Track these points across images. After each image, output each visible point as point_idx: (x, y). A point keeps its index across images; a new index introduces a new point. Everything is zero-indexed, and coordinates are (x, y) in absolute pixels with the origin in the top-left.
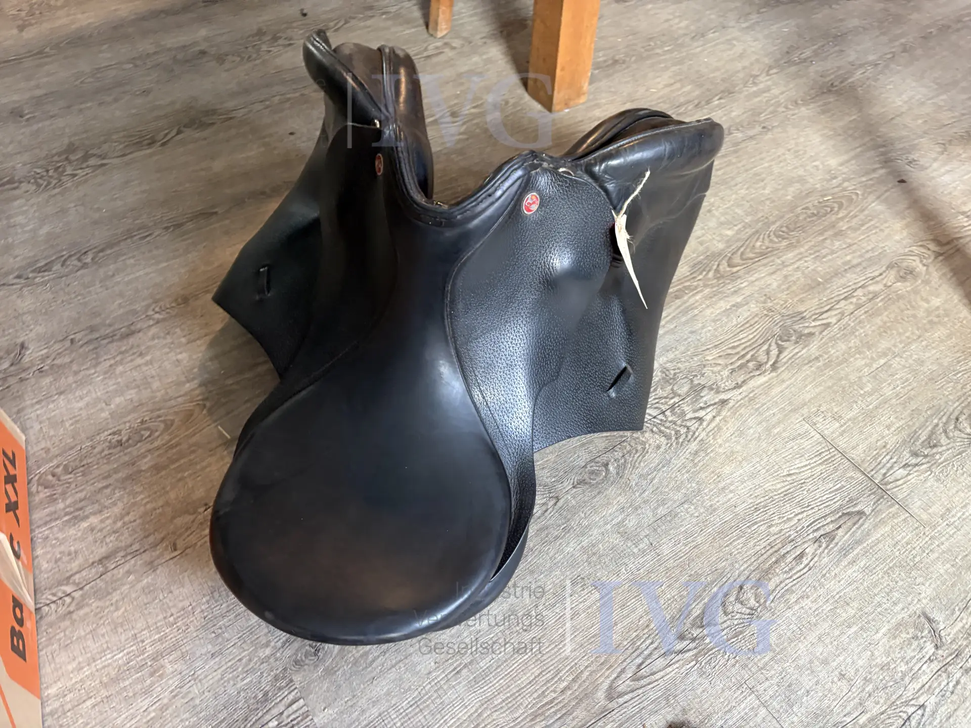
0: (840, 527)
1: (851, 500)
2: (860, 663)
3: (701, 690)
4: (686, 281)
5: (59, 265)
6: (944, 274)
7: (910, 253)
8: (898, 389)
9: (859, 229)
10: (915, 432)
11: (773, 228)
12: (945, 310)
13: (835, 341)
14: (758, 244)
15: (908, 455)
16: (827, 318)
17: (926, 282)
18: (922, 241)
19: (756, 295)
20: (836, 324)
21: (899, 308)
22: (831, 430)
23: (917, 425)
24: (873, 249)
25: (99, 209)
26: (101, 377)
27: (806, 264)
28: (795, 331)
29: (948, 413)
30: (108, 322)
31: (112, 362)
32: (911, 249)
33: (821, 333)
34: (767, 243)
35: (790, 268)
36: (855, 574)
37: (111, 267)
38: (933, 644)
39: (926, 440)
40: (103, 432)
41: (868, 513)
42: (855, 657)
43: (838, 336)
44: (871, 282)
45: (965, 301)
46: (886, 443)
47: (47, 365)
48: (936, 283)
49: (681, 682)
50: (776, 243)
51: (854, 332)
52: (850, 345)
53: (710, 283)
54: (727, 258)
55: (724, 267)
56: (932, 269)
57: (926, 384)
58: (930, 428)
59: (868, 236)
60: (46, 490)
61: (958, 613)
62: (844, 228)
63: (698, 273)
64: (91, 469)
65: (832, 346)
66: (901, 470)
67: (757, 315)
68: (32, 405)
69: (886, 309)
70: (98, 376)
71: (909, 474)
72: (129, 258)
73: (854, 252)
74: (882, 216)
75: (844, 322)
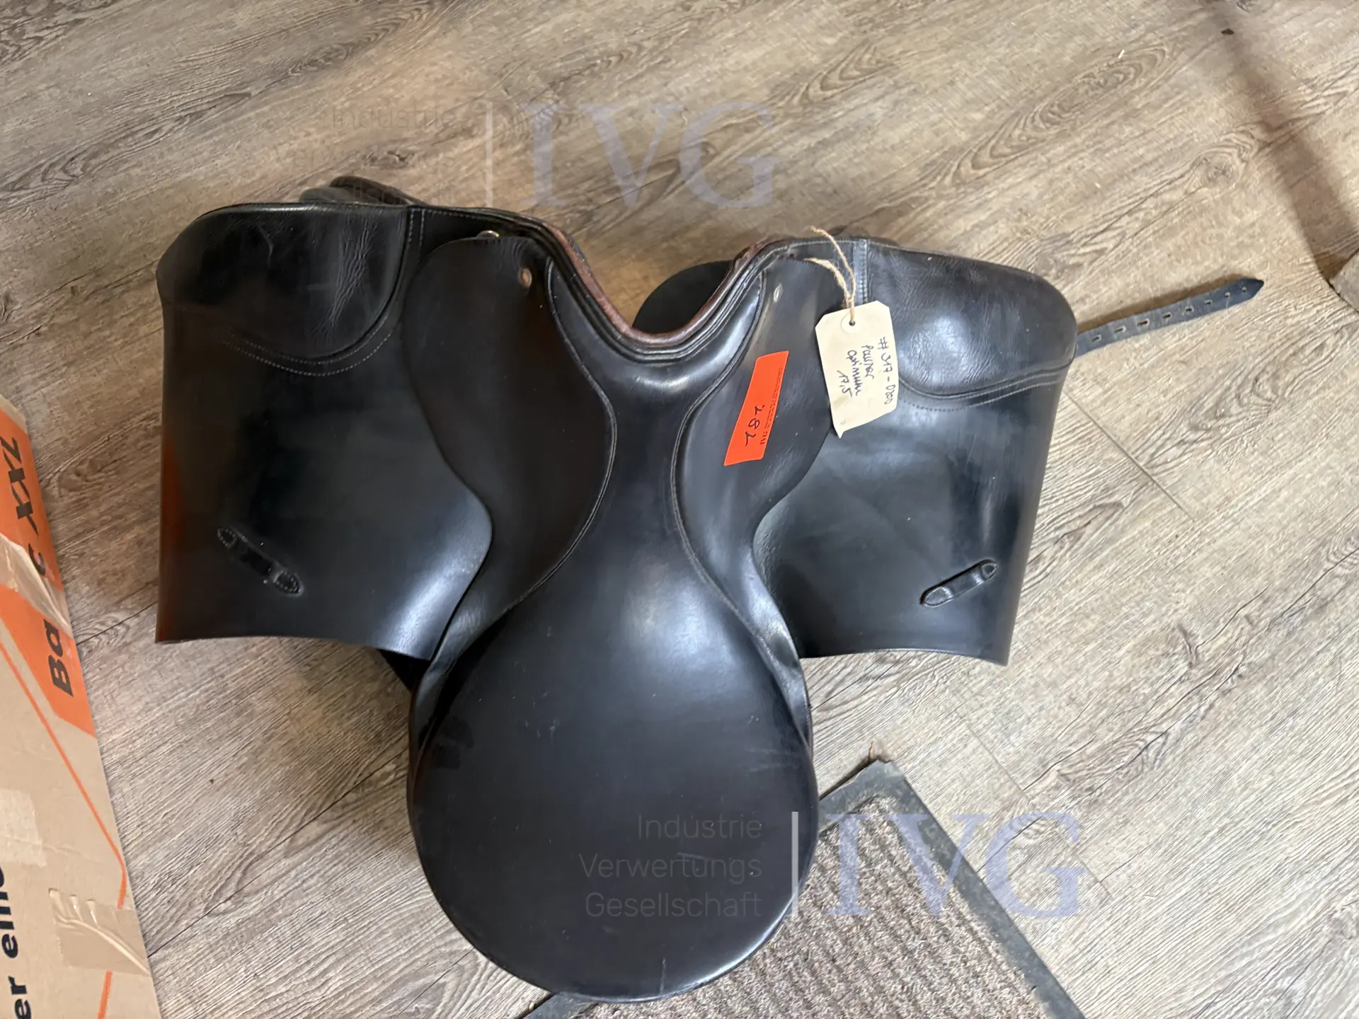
0: (1089, 523)
1: (1107, 489)
2: (1096, 684)
3: (901, 720)
4: (914, 190)
5: (39, 178)
6: (1269, 175)
7: (1226, 143)
8: (1184, 340)
9: (1159, 107)
10: (1200, 398)
11: (1039, 108)
12: (1263, 227)
13: (1109, 274)
14: (1017, 132)
15: (1185, 430)
16: (1102, 242)
17: (1243, 186)
18: (1245, 124)
19: (1008, 210)
20: (1113, 249)
21: (1201, 224)
22: (1090, 398)
23: (1203, 388)
24: (1175, 137)
25: (81, 92)
26: (119, 342)
27: (1080, 162)
28: (1056, 261)
29: (1246, 372)
30: (117, 262)
31: (132, 319)
32: (1228, 136)
33: (1091, 263)
34: (1029, 131)
35: (1059, 168)
36: (1101, 581)
37: (111, 180)
38: (1186, 663)
39: (1211, 408)
40: (134, 417)
41: (1125, 505)
42: (1090, 678)
43: (1114, 267)
44: (1167, 187)
45: (1292, 214)
46: (1160, 414)
47: (46, 325)
48: (1255, 187)
49: (878, 712)
50: (1041, 130)
51: (1135, 262)
52: (1128, 280)
53: (945, 193)
54: (971, 155)
55: (967, 169)
56: (1253, 166)
57: (1223, 332)
58: (1219, 393)
59: (1172, 118)
60: (71, 494)
61: (1222, 625)
62: (1139, 106)
63: (931, 178)
64: (127, 465)
65: (1104, 283)
66: (1174, 449)
67: (1006, 239)
68: (34, 382)
69: (1183, 227)
70: (116, 340)
71: (1183, 454)
72: (134, 166)
73: (1150, 142)
74: (1195, 87)
75: (1122, 247)
